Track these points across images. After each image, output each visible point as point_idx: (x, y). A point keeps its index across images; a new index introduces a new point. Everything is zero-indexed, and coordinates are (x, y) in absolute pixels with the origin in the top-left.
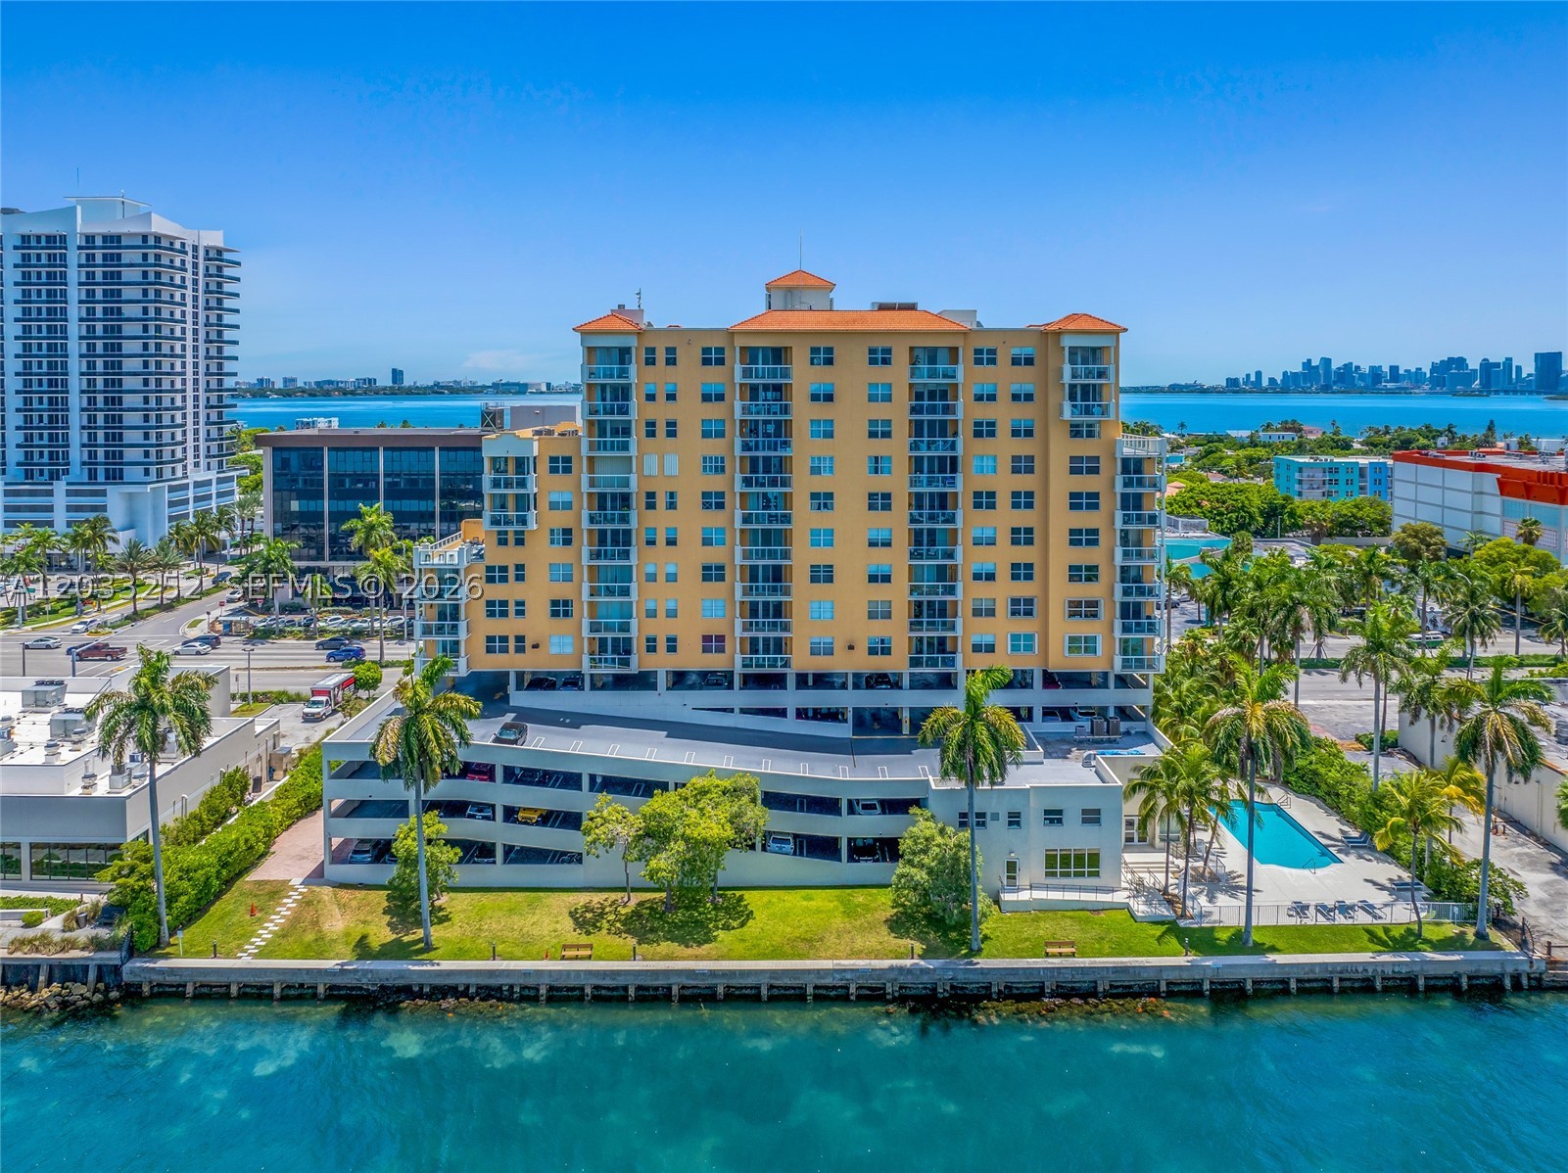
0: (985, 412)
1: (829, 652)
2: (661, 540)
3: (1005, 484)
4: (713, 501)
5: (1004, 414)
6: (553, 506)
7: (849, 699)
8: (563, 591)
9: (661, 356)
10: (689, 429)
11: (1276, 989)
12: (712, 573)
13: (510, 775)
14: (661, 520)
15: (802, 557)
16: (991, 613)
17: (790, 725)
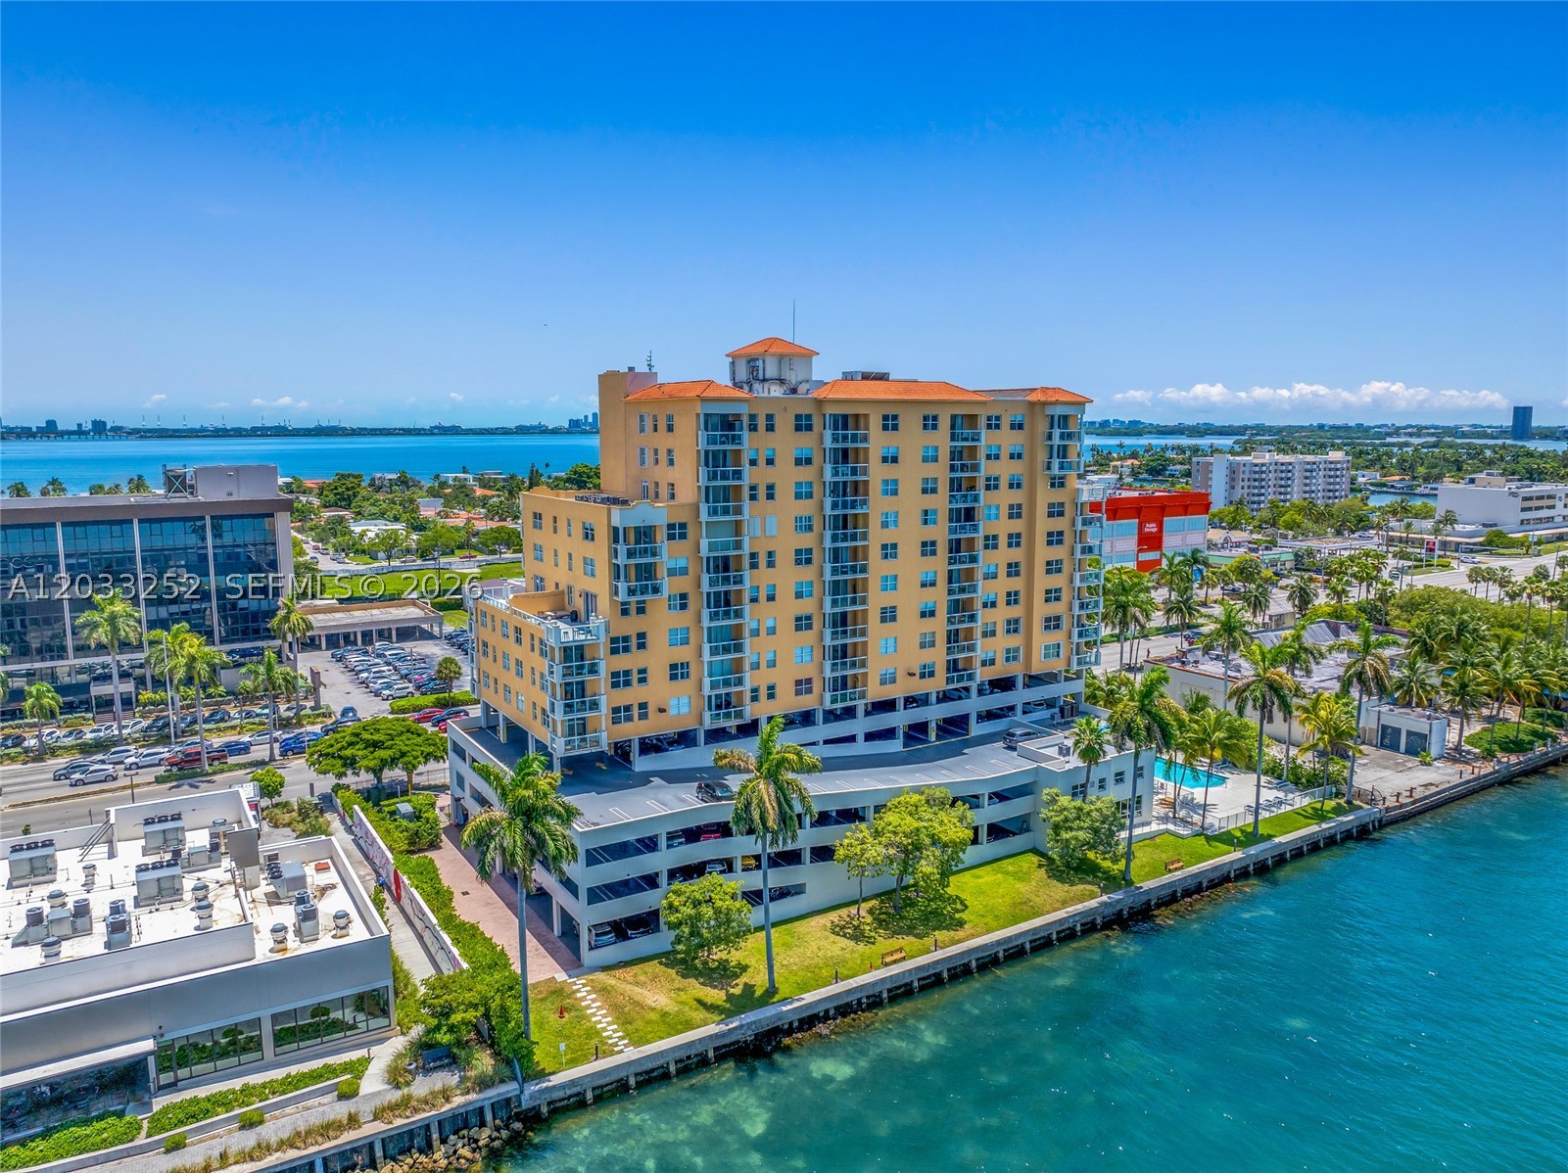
0: (994, 469)
1: (893, 680)
2: (763, 596)
3: (1004, 528)
4: (803, 558)
5: (1004, 470)
7: (900, 719)
9: (762, 423)
10: (787, 493)
12: (802, 623)
14: (764, 578)
15: (875, 601)
16: (994, 633)
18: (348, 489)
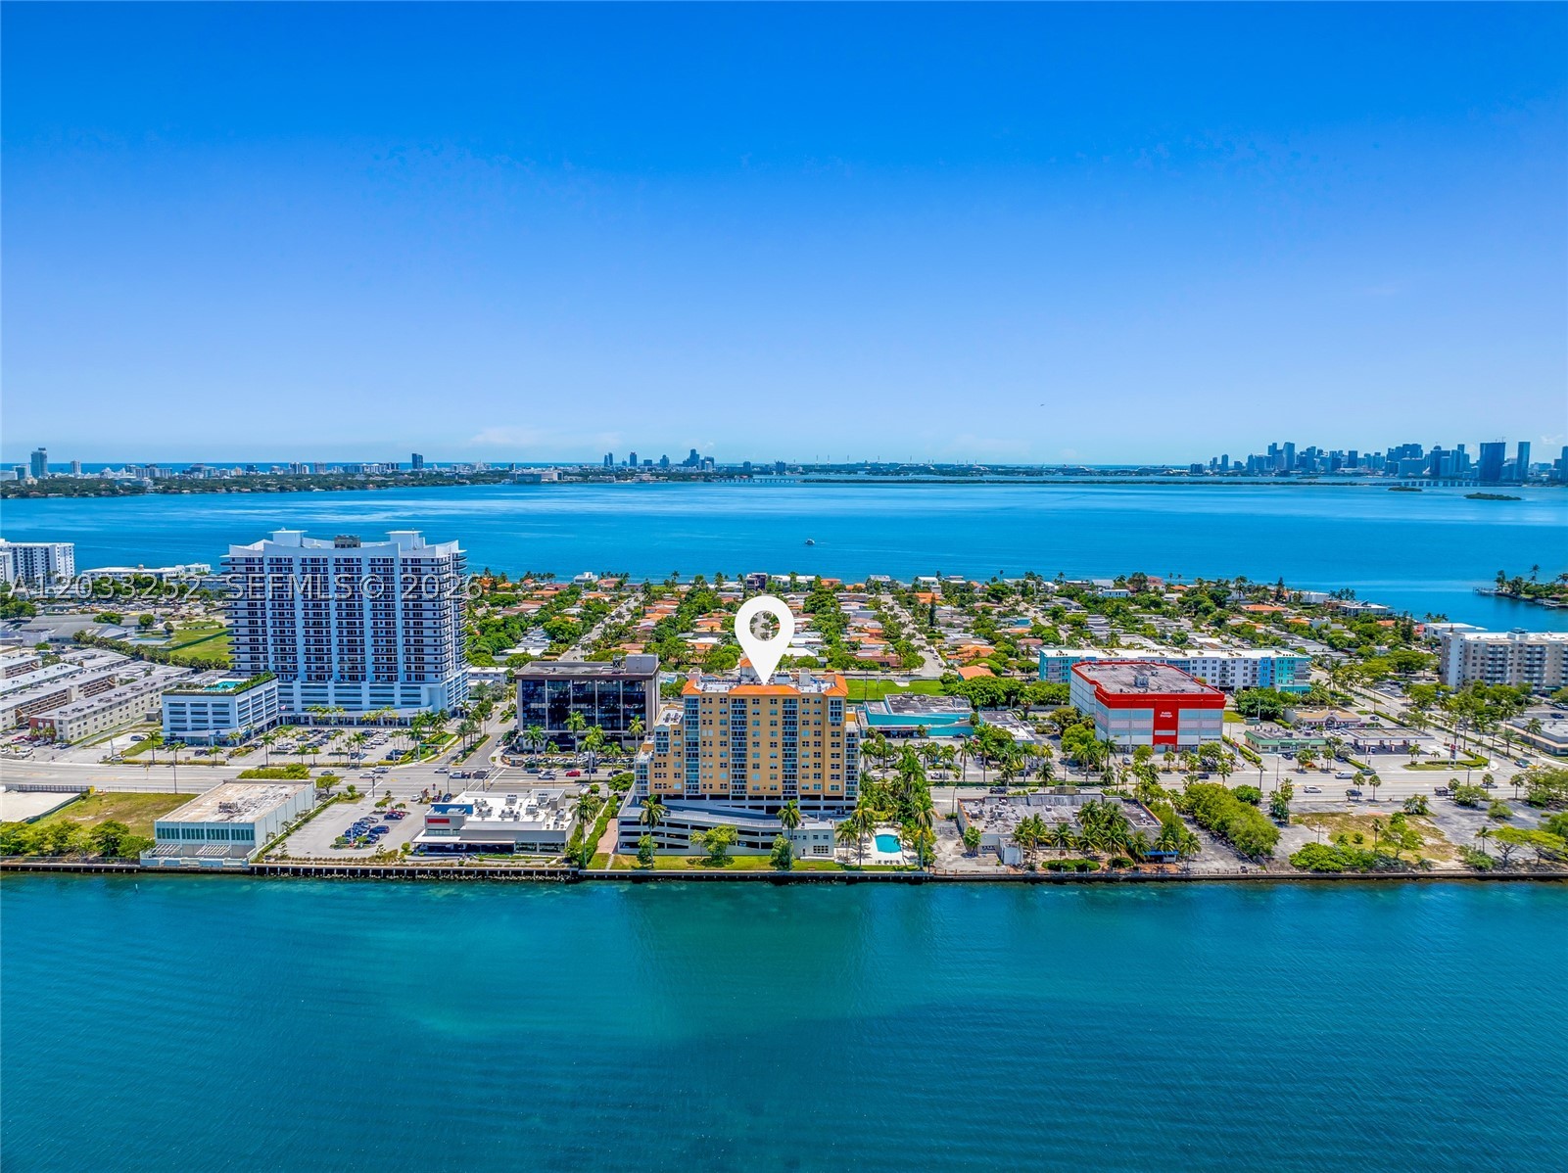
0: (806, 718)
1: (758, 789)
2: (707, 756)
3: (812, 739)
4: (723, 744)
5: (812, 718)
6: (675, 745)
7: (765, 803)
8: (678, 770)
9: (707, 701)
10: (717, 722)
11: (864, 879)
12: (723, 765)
13: (670, 825)
14: (708, 749)
15: (750, 761)
16: (808, 778)
17: (747, 811)
18: (820, 602)
